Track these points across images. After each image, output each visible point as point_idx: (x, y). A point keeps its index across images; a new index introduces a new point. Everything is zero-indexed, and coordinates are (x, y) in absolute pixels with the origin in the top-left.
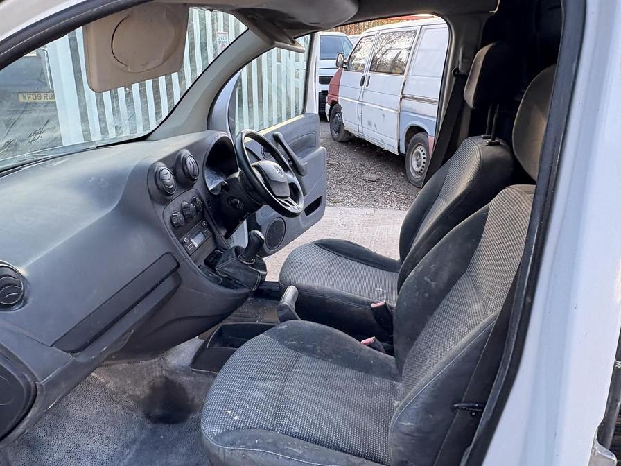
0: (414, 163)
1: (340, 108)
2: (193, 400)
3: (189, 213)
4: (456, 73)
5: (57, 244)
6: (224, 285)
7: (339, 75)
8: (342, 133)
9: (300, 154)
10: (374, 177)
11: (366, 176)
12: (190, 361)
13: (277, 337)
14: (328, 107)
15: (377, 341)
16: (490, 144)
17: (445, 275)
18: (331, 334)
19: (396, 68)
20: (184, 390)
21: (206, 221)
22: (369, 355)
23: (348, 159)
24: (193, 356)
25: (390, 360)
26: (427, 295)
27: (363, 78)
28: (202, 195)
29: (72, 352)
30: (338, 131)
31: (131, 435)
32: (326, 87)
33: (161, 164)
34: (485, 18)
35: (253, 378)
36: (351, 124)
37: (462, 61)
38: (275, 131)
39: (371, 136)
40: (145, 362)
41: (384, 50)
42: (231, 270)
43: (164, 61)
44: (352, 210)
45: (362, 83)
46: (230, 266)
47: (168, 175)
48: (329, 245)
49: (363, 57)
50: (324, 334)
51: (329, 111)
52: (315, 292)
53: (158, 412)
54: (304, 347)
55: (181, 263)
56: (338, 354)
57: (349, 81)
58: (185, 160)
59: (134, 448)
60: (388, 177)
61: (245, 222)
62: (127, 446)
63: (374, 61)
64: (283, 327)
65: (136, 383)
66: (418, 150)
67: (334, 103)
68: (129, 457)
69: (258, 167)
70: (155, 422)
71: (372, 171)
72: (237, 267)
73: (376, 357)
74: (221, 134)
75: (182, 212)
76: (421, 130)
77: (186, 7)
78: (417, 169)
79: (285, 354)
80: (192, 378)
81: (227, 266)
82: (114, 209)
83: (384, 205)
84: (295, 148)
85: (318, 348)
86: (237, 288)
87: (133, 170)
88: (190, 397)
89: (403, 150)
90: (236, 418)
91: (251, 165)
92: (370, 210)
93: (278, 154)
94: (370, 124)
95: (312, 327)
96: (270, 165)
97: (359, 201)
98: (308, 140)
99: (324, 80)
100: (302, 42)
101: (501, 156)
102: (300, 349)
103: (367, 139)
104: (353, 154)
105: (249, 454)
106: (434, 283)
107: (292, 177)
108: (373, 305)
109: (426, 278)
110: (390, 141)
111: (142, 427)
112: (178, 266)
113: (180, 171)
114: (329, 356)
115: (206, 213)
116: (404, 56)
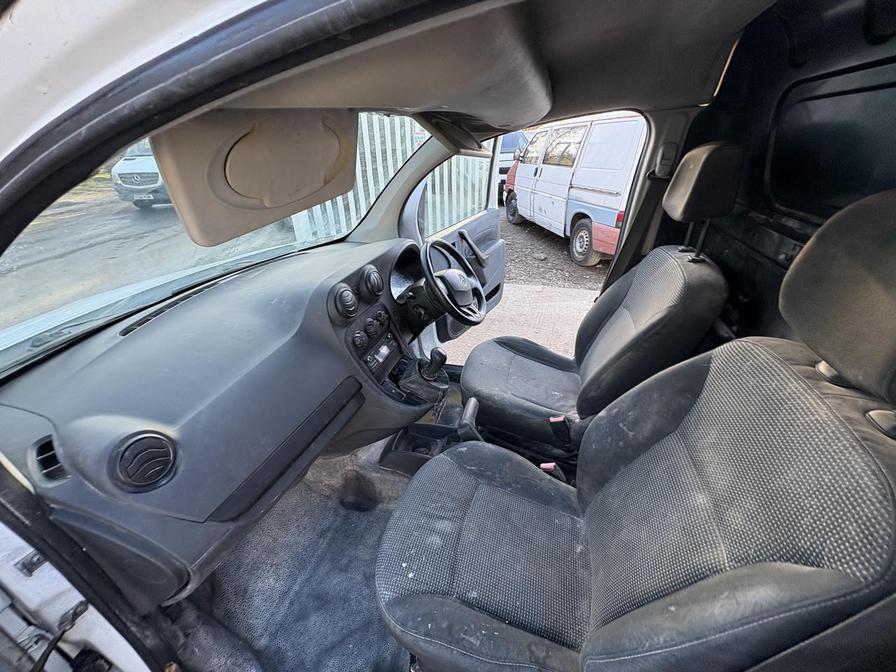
0: (578, 245)
1: (515, 195)
2: (380, 493)
3: (372, 330)
4: (651, 176)
5: (222, 389)
6: (406, 402)
7: (516, 166)
8: (516, 217)
9: (483, 246)
10: (543, 256)
11: (536, 255)
12: (378, 457)
13: (458, 459)
14: (505, 194)
15: (558, 468)
16: (693, 261)
17: (647, 428)
18: (511, 460)
19: (565, 160)
20: (372, 484)
21: (392, 333)
22: (551, 486)
23: (521, 239)
24: (381, 451)
25: (571, 492)
26: (621, 443)
27: (537, 169)
28: (388, 306)
29: (234, 519)
30: (512, 215)
31: (326, 524)
32: (504, 177)
33: (344, 285)
34: (693, 113)
35: (431, 516)
36: (524, 210)
37: (661, 164)
38: (461, 228)
39: (541, 220)
40: (338, 459)
41: (555, 144)
42: (413, 386)
43: (326, 183)
44: (524, 286)
45: (535, 174)
46: (412, 382)
47: (349, 296)
48: (507, 343)
49: (536, 151)
50: (505, 459)
51: (507, 198)
52: (495, 402)
53: (350, 499)
54: (484, 472)
55: (364, 384)
56: (518, 483)
57: (524, 173)
58: (369, 276)
59: (329, 535)
60: (555, 257)
61: (434, 323)
62: (322, 534)
63: (546, 155)
64: (463, 449)
65: (331, 475)
66: (582, 234)
67: (510, 191)
68: (323, 546)
69: (442, 278)
70: (348, 509)
71: (540, 251)
72: (421, 384)
73: (557, 489)
74: (408, 242)
75: (366, 332)
76: (586, 216)
77: (353, 113)
78: (580, 250)
79: (463, 481)
80: (379, 475)
81: (410, 382)
82: (294, 336)
83: (550, 282)
84: (479, 242)
85: (497, 475)
86: (420, 404)
87: (315, 291)
88: (378, 490)
89: (568, 234)
90: (411, 575)
91: (435, 274)
92: (539, 288)
93: (462, 260)
94: (540, 209)
95: (492, 451)
96: (455, 274)
97: (530, 278)
98: (490, 233)
99: (503, 171)
100: (488, 144)
101: (710, 278)
102: (479, 475)
103: (537, 223)
104: (524, 235)
105: (421, 643)
106: (631, 434)
107: (475, 283)
108: (552, 420)
109: (621, 425)
110: (558, 225)
111: (337, 514)
112: (361, 387)
113: (363, 288)
114: (510, 485)
115: (392, 324)
116: (572, 150)
